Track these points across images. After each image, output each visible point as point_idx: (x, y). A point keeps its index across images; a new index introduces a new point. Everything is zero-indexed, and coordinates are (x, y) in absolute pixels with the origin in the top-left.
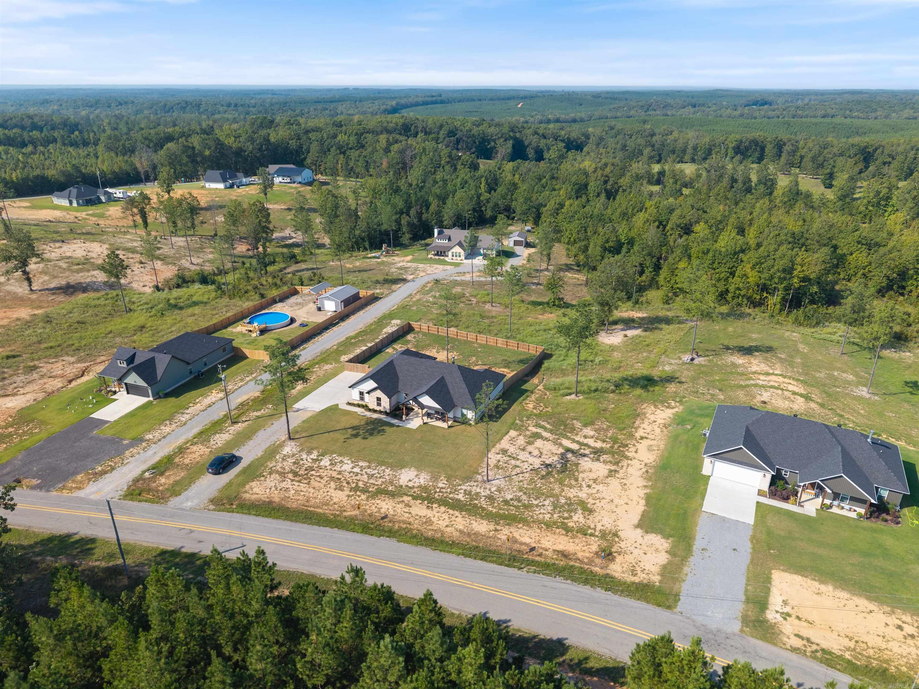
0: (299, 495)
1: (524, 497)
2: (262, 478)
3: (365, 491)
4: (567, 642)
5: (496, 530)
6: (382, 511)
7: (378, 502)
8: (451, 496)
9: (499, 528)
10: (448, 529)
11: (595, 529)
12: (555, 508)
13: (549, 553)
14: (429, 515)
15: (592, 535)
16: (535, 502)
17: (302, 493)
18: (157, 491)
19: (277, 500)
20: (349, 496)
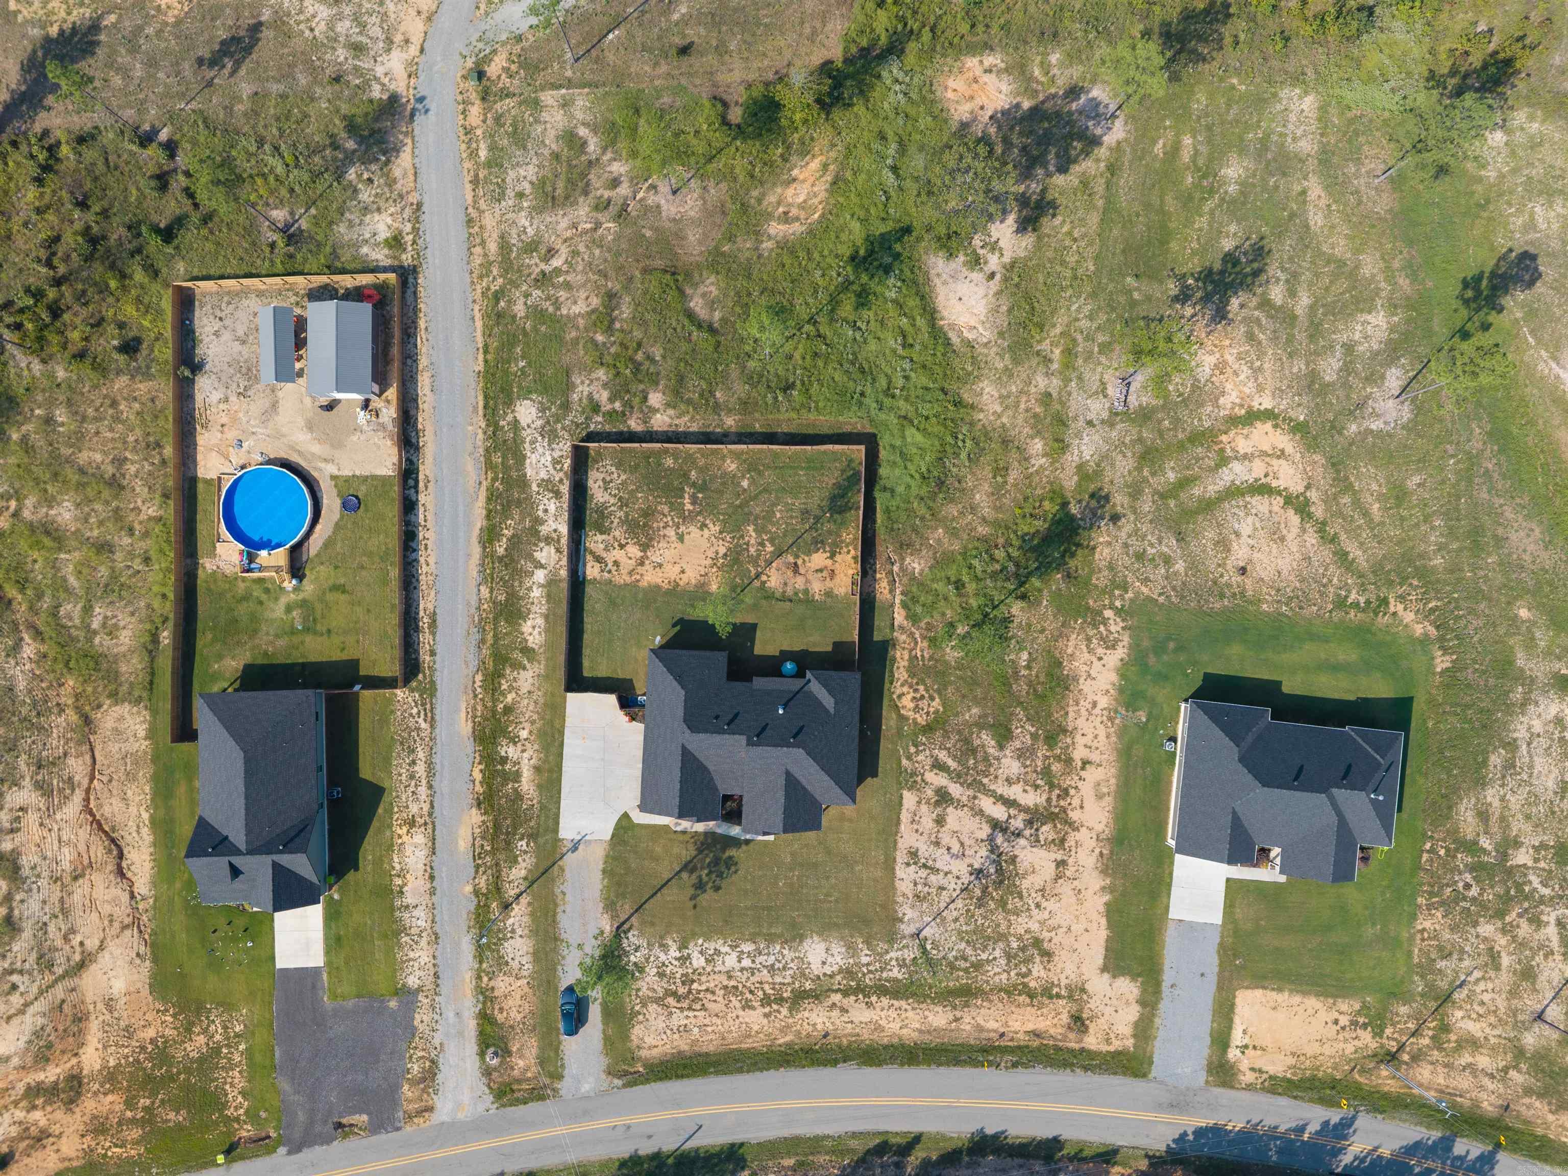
0: (707, 1032)
1: (969, 951)
2: (641, 1017)
3: (780, 1000)
4: (1062, 1138)
5: (956, 1020)
6: (819, 1027)
7: (806, 1014)
8: (885, 975)
9: (958, 1014)
10: (905, 1031)
11: (1059, 986)
12: (1009, 961)
13: (1021, 1036)
14: (876, 1018)
15: (1058, 996)
16: (984, 956)
17: (709, 1029)
18: (529, 1079)
19: (686, 1048)
20: (766, 1015)
